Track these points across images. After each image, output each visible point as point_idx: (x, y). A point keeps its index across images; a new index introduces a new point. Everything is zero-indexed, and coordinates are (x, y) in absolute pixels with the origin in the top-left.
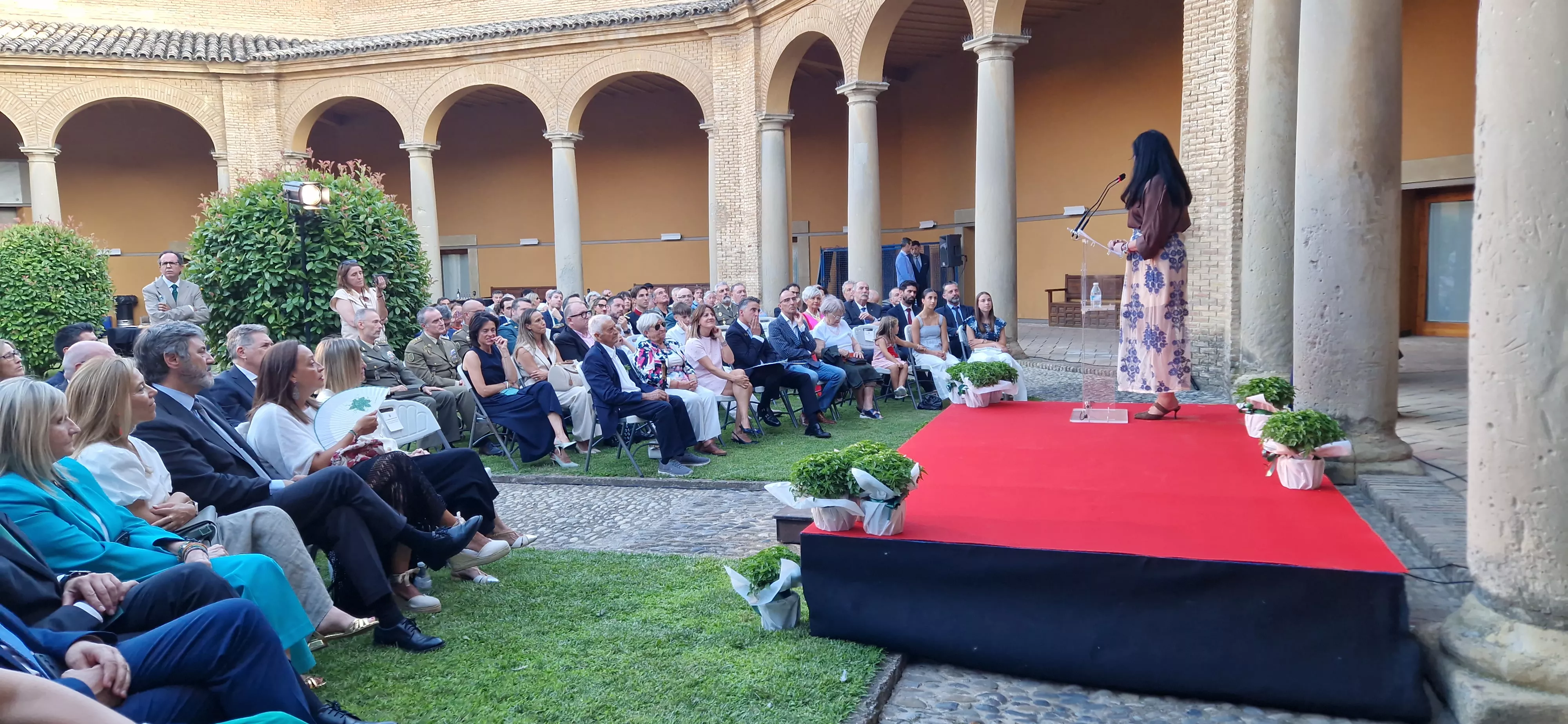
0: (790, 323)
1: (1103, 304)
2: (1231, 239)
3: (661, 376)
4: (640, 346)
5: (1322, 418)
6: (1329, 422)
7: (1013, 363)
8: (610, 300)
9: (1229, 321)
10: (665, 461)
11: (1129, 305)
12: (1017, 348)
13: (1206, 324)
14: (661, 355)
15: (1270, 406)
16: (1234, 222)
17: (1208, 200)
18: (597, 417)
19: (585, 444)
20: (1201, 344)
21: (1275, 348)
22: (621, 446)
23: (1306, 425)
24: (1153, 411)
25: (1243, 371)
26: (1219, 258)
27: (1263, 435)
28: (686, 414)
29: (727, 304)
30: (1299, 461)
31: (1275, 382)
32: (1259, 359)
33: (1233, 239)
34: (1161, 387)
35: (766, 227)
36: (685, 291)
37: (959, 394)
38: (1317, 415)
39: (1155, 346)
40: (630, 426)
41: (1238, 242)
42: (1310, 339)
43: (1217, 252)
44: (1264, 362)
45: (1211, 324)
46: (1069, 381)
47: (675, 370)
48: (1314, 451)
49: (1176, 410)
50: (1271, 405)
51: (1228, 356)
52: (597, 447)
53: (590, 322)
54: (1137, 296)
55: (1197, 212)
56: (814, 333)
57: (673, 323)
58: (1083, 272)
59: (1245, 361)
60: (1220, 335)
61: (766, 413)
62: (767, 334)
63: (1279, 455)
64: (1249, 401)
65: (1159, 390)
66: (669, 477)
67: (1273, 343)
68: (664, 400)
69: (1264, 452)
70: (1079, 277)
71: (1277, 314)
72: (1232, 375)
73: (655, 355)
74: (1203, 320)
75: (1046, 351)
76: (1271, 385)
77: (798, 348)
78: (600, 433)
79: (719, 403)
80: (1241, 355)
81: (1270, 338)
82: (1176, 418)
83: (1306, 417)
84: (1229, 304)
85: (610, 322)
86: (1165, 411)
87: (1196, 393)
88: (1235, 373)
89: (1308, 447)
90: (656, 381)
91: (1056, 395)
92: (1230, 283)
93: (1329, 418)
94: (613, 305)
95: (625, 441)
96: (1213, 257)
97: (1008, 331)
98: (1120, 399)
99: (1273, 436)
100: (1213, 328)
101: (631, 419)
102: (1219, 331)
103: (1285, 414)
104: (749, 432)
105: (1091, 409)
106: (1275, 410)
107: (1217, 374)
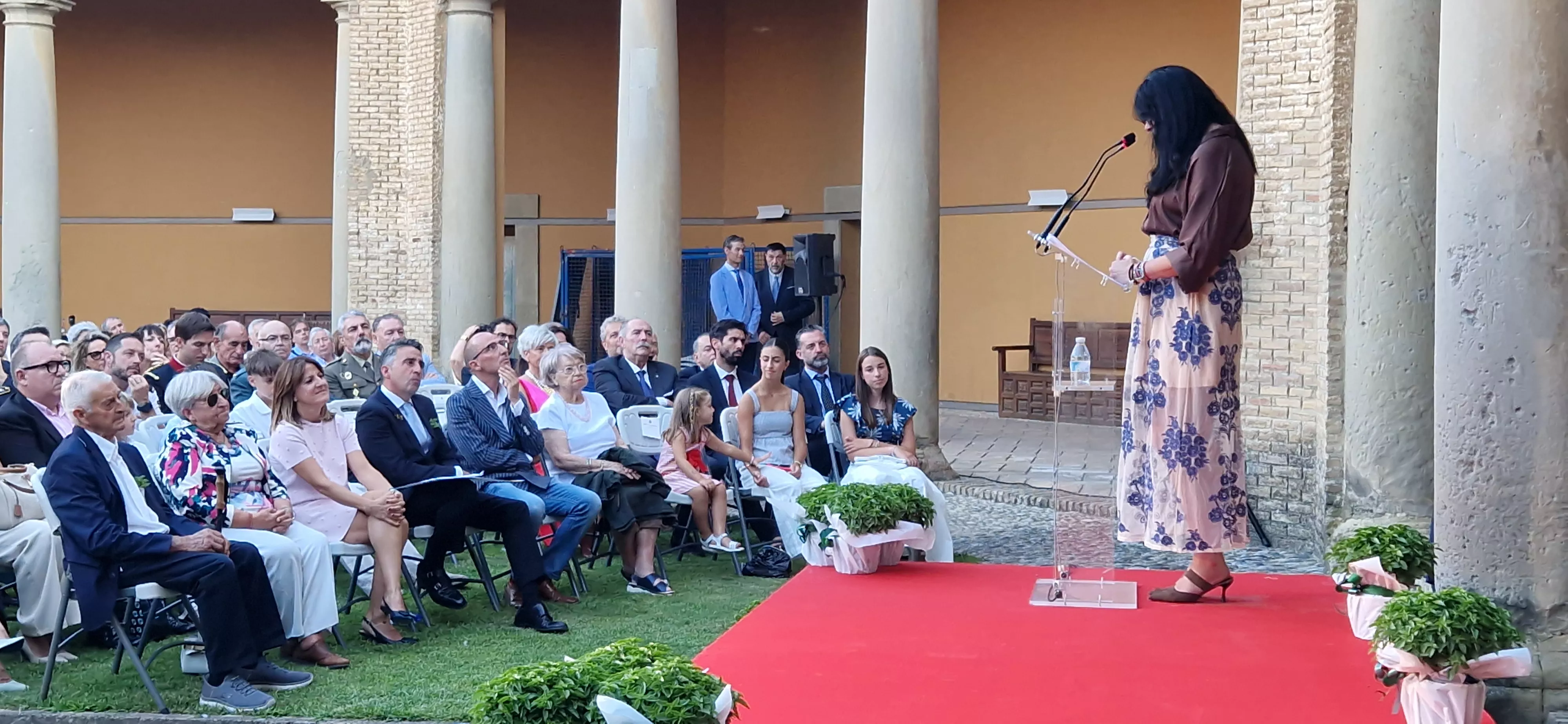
0: (491, 398)
1: (1093, 378)
2: (1326, 264)
3: (214, 502)
4: (172, 437)
5: (1481, 605)
6: (1492, 612)
7: (928, 487)
8: (112, 340)
9: (1323, 418)
10: (216, 679)
11: (1142, 379)
12: (938, 459)
13: (1283, 421)
14: (217, 458)
15: (1390, 580)
16: (1332, 232)
17: (1287, 190)
18: (71, 584)
19: (42, 642)
20: (1274, 459)
21: (1405, 471)
22: (123, 648)
23: (1451, 617)
24: (1184, 585)
25: (1347, 513)
26: (1306, 299)
27: (1376, 635)
28: (265, 581)
29: (364, 354)
30: (1438, 685)
31: (1400, 535)
32: (1376, 491)
33: (1331, 264)
34: (1193, 541)
35: (450, 203)
36: (276, 327)
37: (822, 546)
38: (1472, 599)
39: (1186, 463)
40: (145, 604)
41: (1340, 270)
42: (1463, 456)
43: (1303, 287)
44: (1386, 495)
45: (1292, 422)
46: (1034, 525)
47: (245, 489)
48: (1466, 666)
49: (1225, 586)
50: (1393, 578)
51: (1322, 484)
52: (70, 648)
53: (65, 385)
54: (1155, 364)
55: (1268, 211)
56: (540, 419)
57: (247, 391)
58: (1058, 316)
59: (1352, 494)
60: (1306, 443)
61: (435, 580)
62: (443, 420)
63: (1405, 674)
64: (1354, 570)
65: (1190, 546)
66: (223, 712)
67: (1401, 459)
68: (218, 551)
69: (1377, 668)
70: (1049, 325)
71: (1409, 405)
72: (1328, 519)
73: (204, 456)
74: (1279, 415)
75: (990, 467)
76: (1393, 541)
77: (506, 447)
78: (78, 620)
79: (337, 560)
80: (1344, 482)
81: (1396, 449)
82: (1224, 600)
83: (1451, 603)
84: (1323, 384)
85: (108, 387)
86: (1206, 586)
87: (1265, 551)
88: (1334, 515)
89: (1456, 659)
90: (204, 512)
91: (1009, 551)
92: (1324, 346)
93: (1494, 605)
94: (119, 352)
95: (132, 636)
96: (1297, 297)
97: (919, 425)
98: (1127, 561)
99: (1394, 638)
100: (1294, 429)
101: (146, 591)
102: (1305, 437)
103: (1415, 596)
104: (401, 621)
105: (1070, 580)
106: (1399, 587)
107: (1302, 518)
